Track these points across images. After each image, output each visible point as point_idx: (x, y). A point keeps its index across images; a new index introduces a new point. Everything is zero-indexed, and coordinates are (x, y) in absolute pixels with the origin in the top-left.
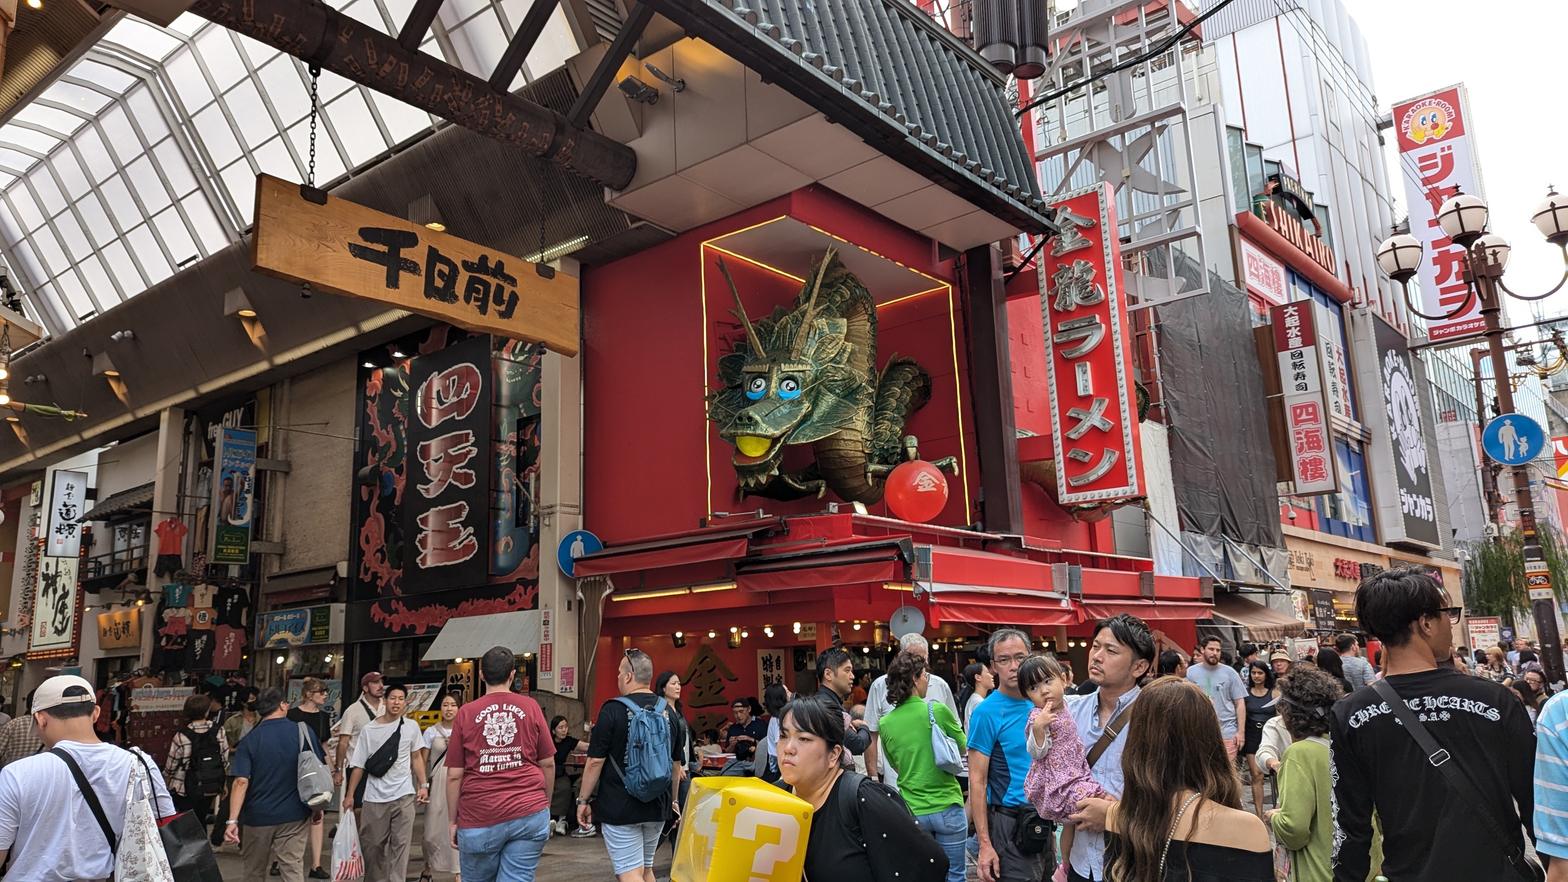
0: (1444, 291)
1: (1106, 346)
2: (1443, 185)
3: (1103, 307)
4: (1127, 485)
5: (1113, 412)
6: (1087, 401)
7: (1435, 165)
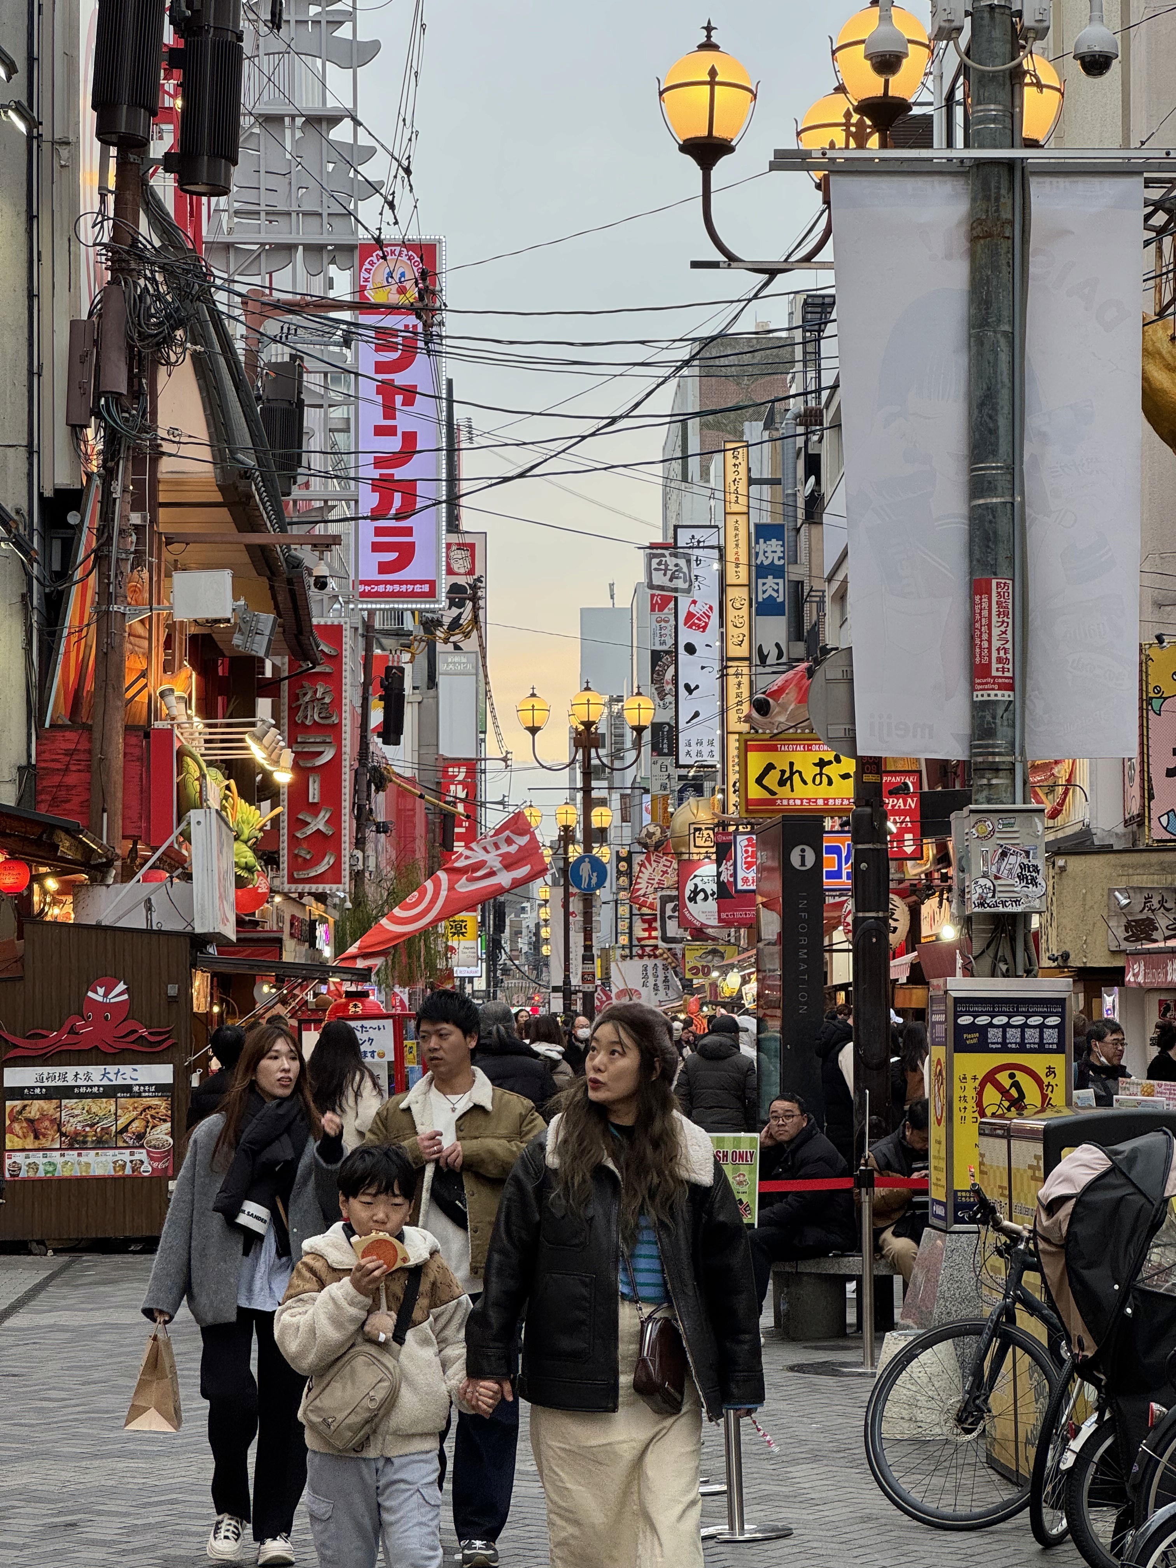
0: (379, 532)
1: (336, 762)
2: (400, 379)
3: (336, 728)
4: (340, 883)
5: (335, 820)
6: (315, 809)
7: (393, 348)
